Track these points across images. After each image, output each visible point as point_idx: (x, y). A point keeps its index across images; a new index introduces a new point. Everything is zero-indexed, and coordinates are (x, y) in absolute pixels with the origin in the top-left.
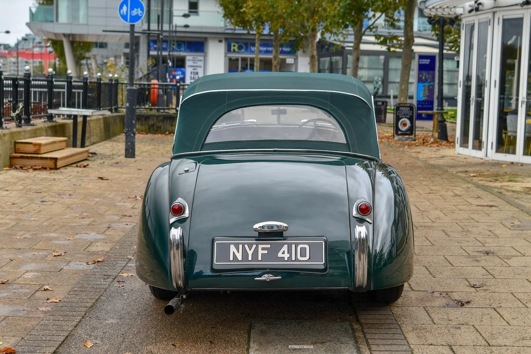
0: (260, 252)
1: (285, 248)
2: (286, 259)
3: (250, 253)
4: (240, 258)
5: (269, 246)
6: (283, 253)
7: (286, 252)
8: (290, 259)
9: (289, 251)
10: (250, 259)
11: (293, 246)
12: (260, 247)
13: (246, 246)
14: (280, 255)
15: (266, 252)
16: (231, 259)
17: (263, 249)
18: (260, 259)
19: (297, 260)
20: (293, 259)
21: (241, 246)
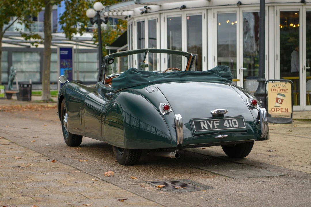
0: (215, 125)
1: (226, 121)
2: (228, 127)
3: (211, 125)
4: (207, 127)
5: (219, 121)
6: (226, 124)
7: (227, 123)
8: (230, 126)
9: (229, 123)
10: (211, 128)
11: (230, 120)
12: (215, 122)
13: (208, 122)
14: (225, 125)
15: (218, 124)
16: (203, 128)
17: (216, 123)
18: (216, 127)
19: (233, 127)
20: (231, 126)
21: (205, 122)
